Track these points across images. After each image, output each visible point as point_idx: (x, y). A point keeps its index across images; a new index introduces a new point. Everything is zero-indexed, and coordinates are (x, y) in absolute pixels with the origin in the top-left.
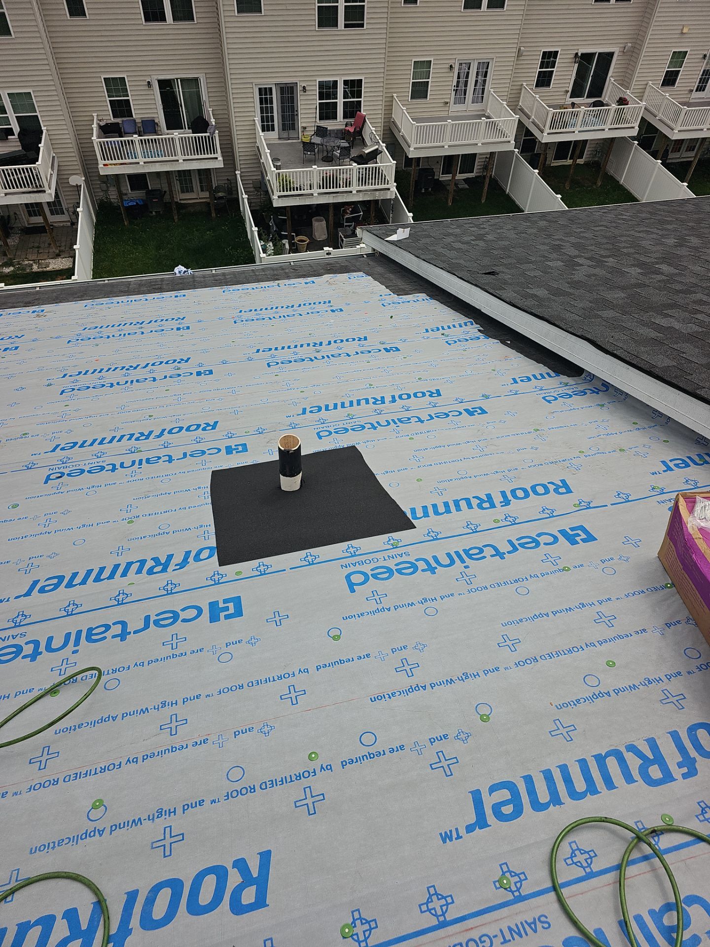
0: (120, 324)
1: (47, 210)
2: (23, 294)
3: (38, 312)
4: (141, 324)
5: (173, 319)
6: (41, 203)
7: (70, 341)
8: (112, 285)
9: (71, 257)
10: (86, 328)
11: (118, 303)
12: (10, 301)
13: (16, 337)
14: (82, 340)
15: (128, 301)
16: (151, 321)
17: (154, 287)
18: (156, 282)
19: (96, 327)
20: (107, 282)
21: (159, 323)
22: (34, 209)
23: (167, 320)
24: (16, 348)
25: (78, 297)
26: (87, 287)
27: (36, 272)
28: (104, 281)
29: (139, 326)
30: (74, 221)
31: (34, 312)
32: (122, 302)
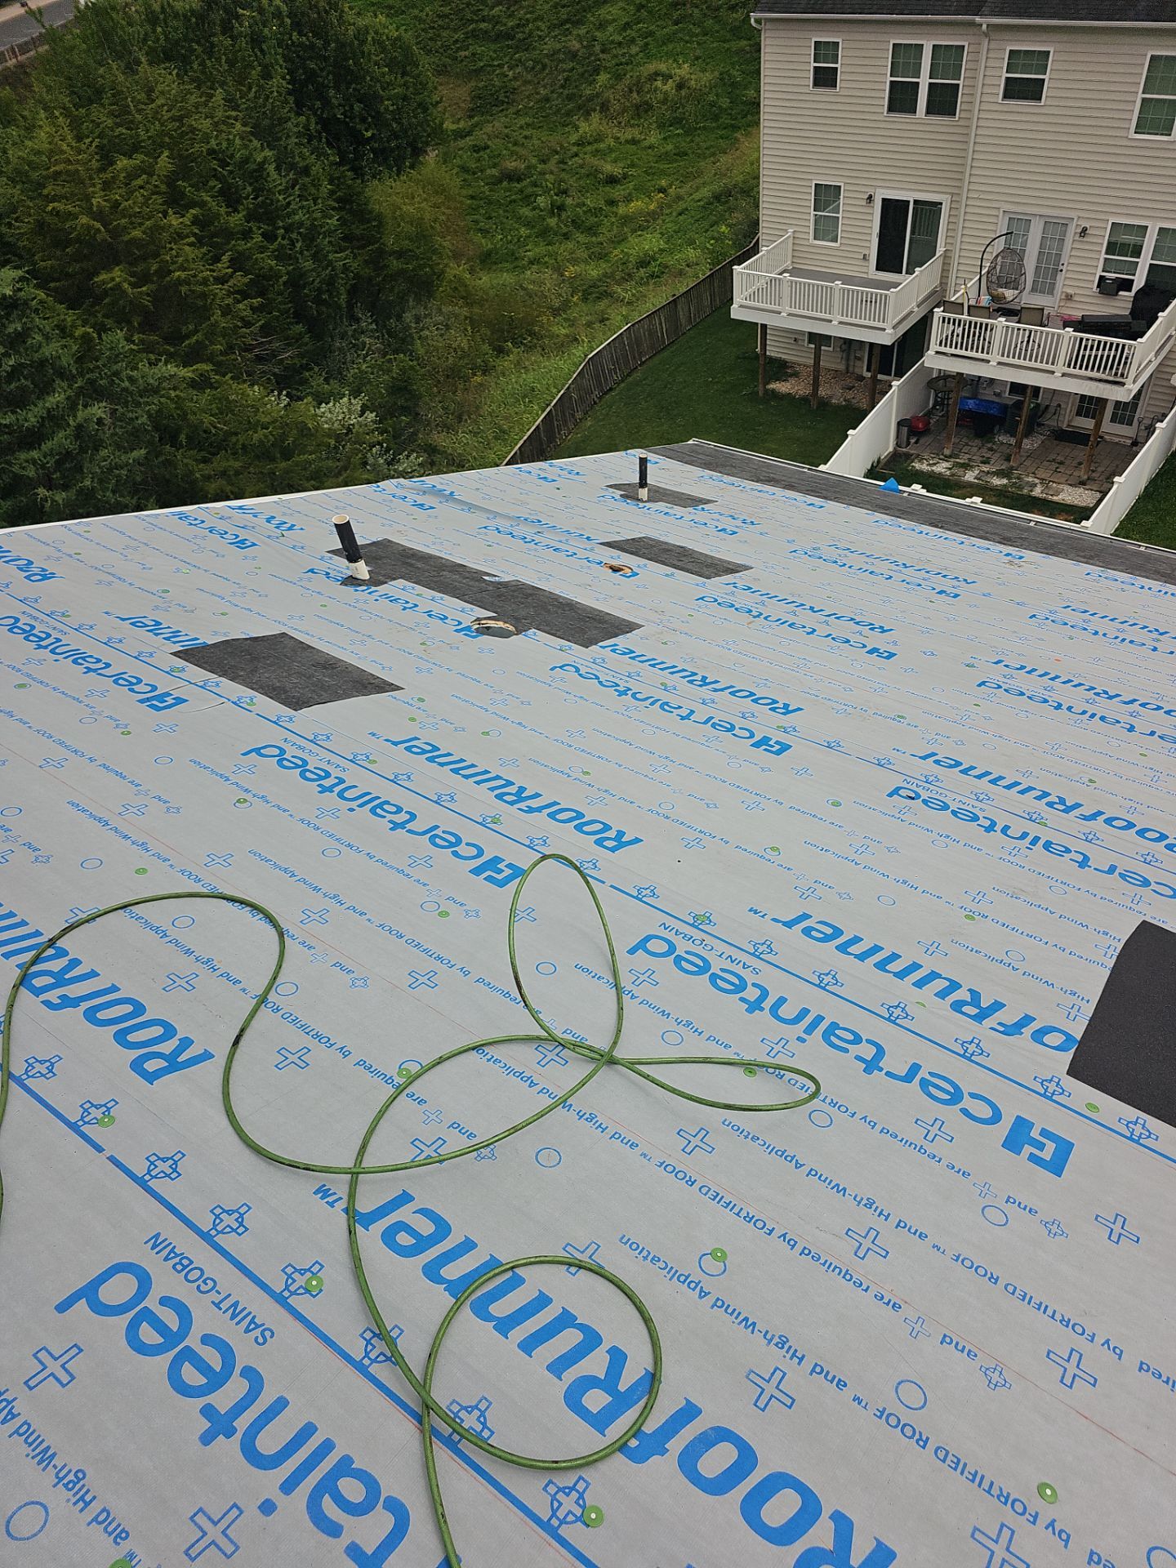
0: (1126, 622)
1: (1109, 411)
2: (1006, 524)
3: (1014, 557)
4: (1161, 634)
6: (1107, 400)
7: (1034, 616)
8: (1148, 558)
9: (1100, 492)
10: (1069, 607)
12: (984, 528)
13: (965, 580)
14: (1053, 621)
15: (1160, 591)
19: (1086, 611)
20: (1142, 549)
22: (1091, 406)
24: (956, 596)
25: (1084, 557)
26: (1108, 546)
27: (1035, 497)
28: (1140, 546)
29: (1155, 635)
30: (1139, 440)
31: (1007, 555)
32: (1150, 589)
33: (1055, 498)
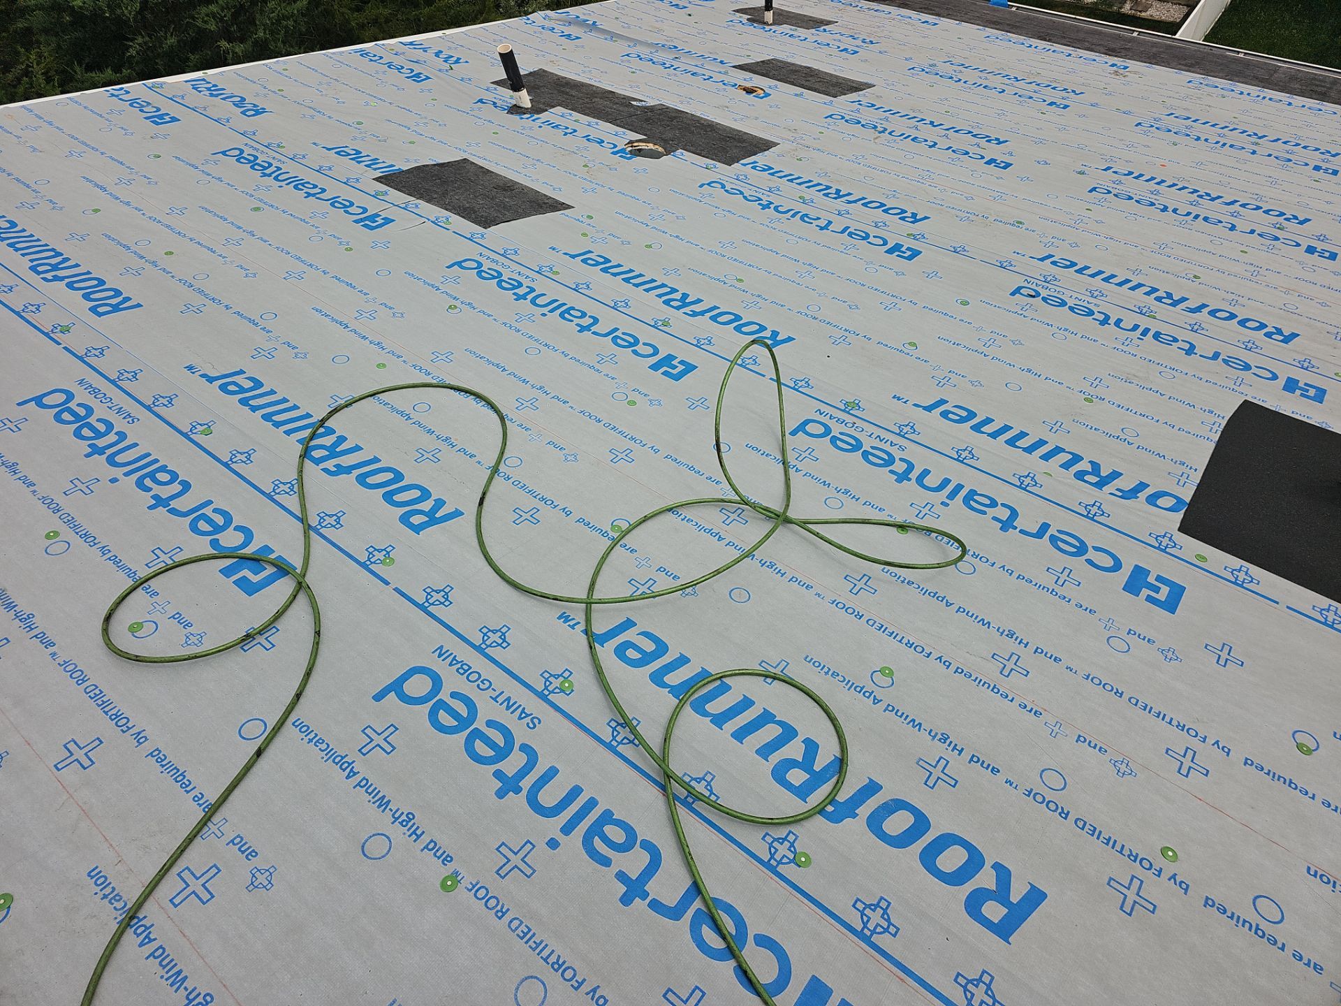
0: (1226, 127)
2: (1110, 35)
3: (1119, 67)
4: (1260, 138)
5: (1317, 149)
7: (1140, 124)
8: (1247, 64)
9: (1188, 6)
10: (1172, 114)
11: (1242, 93)
12: (1090, 40)
13: (1073, 91)
14: (1157, 128)
15: (1258, 96)
16: (1279, 139)
17: (1316, 88)
18: (1320, 81)
19: (1189, 118)
20: (1241, 55)
21: (1287, 147)
23: (1305, 147)
24: (1066, 107)
25: (1186, 65)
26: (1208, 54)
27: (1124, 14)
28: (1238, 52)
29: (1254, 139)
31: (1113, 65)
32: (1249, 94)
33: (1143, 14)
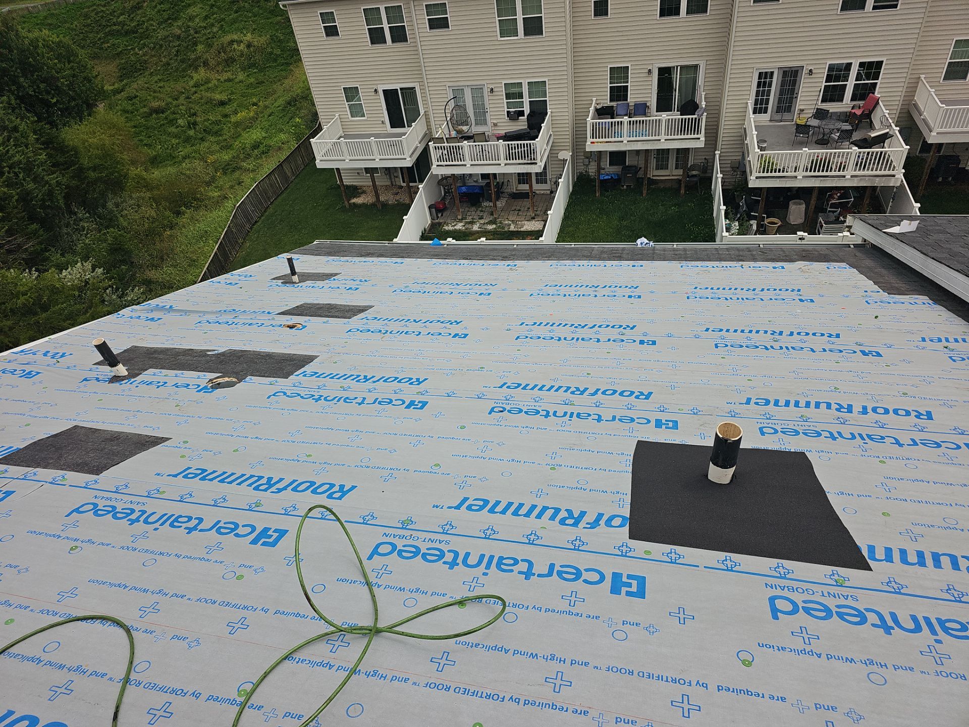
0: (577, 286)
1: (534, 178)
2: (503, 249)
3: (512, 266)
4: (596, 287)
5: (626, 287)
6: (531, 173)
7: (532, 294)
8: (577, 250)
9: (543, 221)
10: (547, 285)
11: (579, 266)
12: (492, 253)
13: (491, 284)
14: (542, 295)
15: (588, 265)
16: (606, 286)
17: (615, 255)
18: (617, 251)
19: (557, 285)
20: (573, 246)
21: (612, 289)
22: (524, 178)
23: (620, 287)
24: (489, 294)
25: (546, 257)
26: (556, 249)
27: (512, 231)
28: (571, 245)
29: (593, 289)
30: (553, 190)
31: (508, 266)
32: (583, 265)
33: (522, 229)
